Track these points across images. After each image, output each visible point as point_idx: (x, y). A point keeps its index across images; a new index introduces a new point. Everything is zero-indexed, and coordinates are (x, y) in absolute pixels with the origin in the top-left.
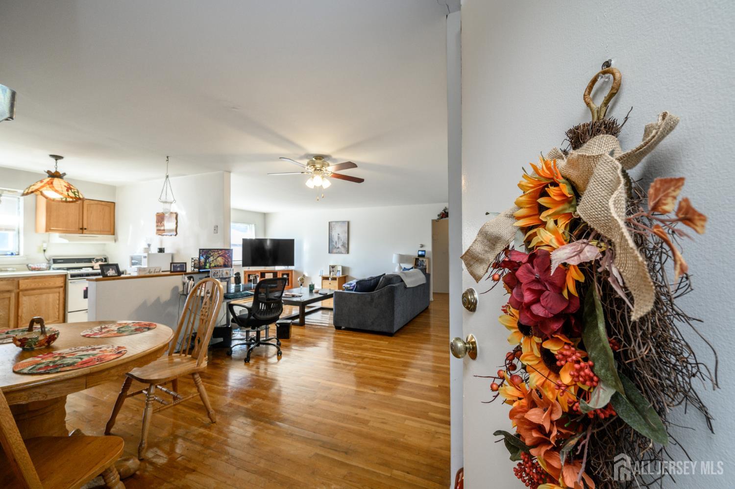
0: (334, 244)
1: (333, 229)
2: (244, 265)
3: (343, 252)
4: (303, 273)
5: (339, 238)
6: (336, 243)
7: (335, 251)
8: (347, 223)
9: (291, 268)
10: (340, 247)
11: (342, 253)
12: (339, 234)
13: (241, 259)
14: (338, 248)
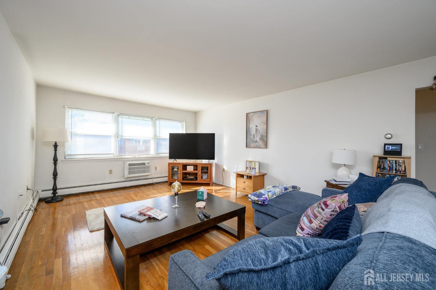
0: (252, 137)
1: (251, 121)
2: (171, 157)
3: (261, 146)
4: (223, 167)
5: (257, 130)
6: (254, 136)
7: (252, 145)
8: (265, 112)
9: (211, 161)
10: (258, 140)
11: (261, 148)
12: (256, 126)
13: (169, 152)
14: (256, 141)
